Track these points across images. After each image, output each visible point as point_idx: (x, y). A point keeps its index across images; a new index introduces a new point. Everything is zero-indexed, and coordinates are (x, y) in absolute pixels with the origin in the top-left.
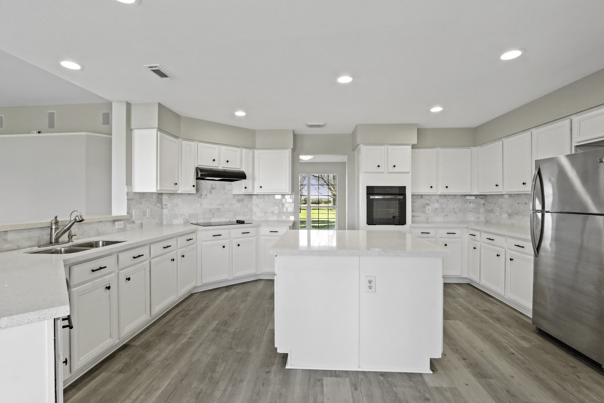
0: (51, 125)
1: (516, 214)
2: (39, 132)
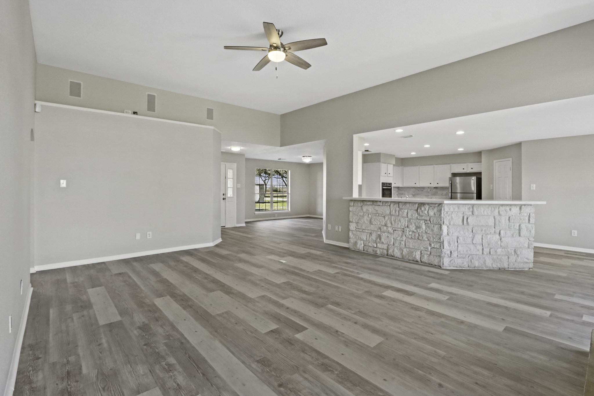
0: (151, 106)
1: (417, 195)
2: (135, 113)
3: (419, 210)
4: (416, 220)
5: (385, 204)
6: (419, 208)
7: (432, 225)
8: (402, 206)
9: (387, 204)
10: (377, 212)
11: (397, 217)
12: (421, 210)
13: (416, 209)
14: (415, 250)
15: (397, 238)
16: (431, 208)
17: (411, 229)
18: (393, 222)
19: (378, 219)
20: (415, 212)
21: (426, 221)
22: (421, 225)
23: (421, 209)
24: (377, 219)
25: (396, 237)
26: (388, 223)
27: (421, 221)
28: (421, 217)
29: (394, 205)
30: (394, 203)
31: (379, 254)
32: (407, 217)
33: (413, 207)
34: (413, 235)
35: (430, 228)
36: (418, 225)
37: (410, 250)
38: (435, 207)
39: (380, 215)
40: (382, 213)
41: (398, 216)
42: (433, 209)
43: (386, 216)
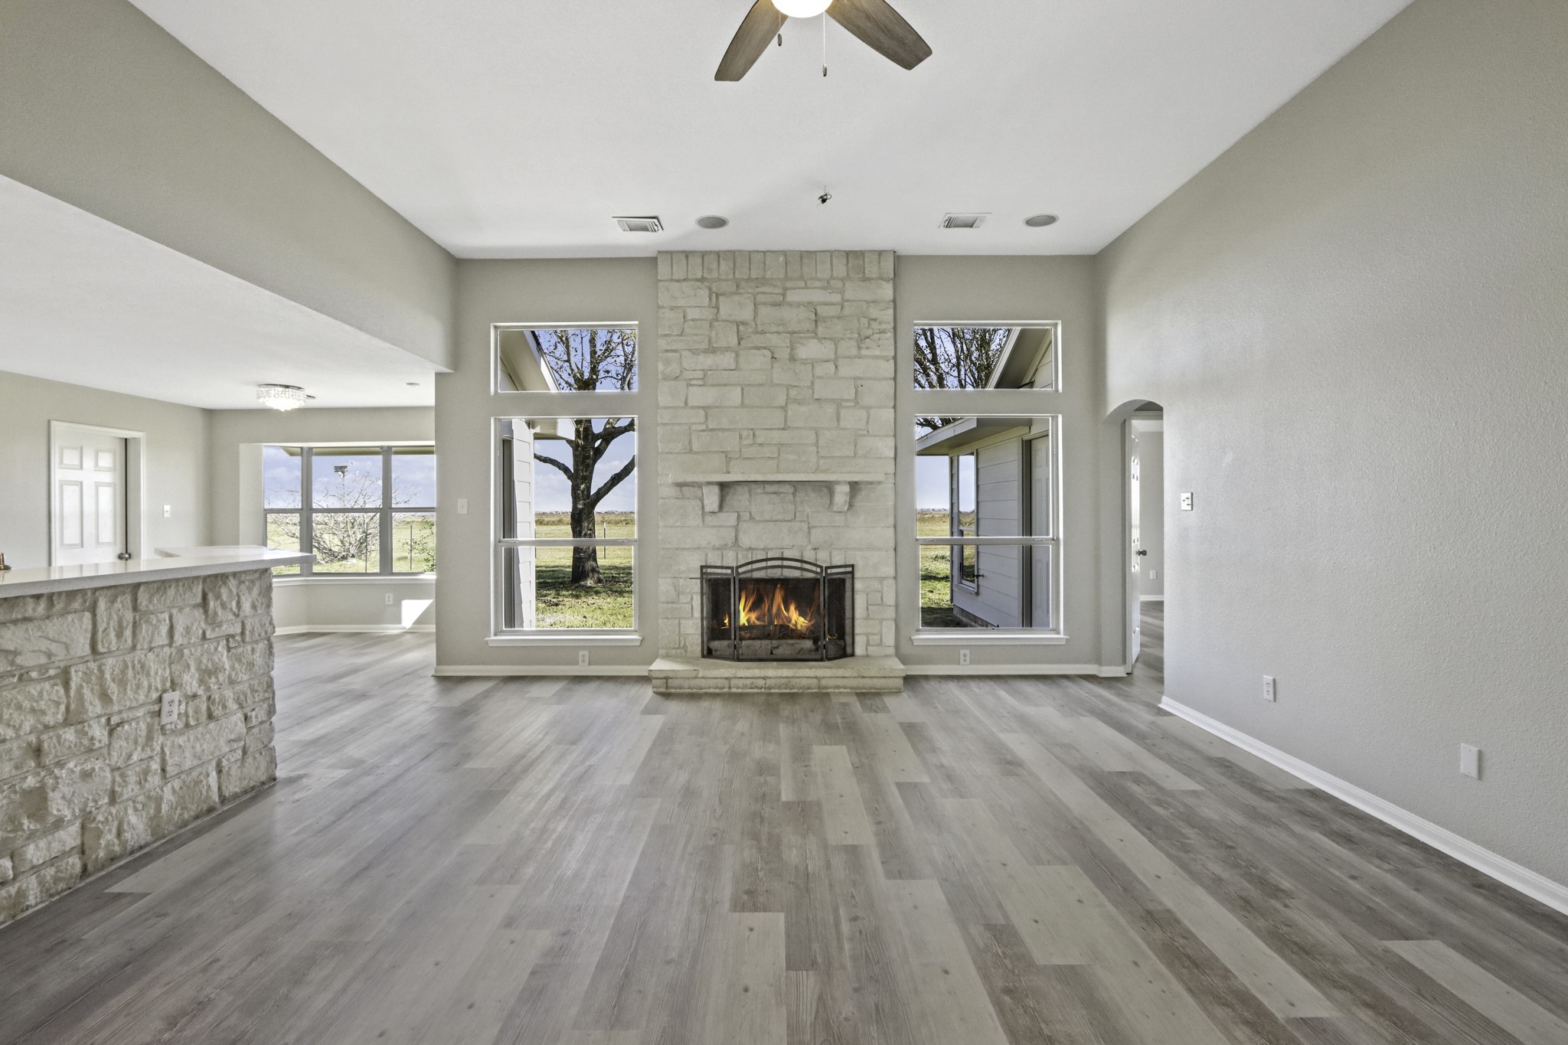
3: (212, 604)
4: (202, 645)
5: (68, 604)
6: (210, 596)
7: (249, 648)
8: (150, 600)
9: (76, 605)
10: (12, 663)
11: (128, 658)
12: (219, 602)
13: (199, 600)
14: (199, 770)
15: (129, 756)
16: (243, 587)
17: (188, 688)
18: (113, 689)
19: (26, 704)
20: (198, 613)
21: (231, 639)
22: (220, 660)
23: (218, 597)
24: (19, 707)
25: (124, 753)
26: (87, 704)
27: (218, 644)
28: (217, 629)
29: (113, 601)
30: (112, 591)
31: (36, 905)
32: (170, 645)
33: (188, 594)
34: (191, 713)
35: (244, 660)
36: (210, 666)
37: (184, 782)
38: (252, 582)
39: (34, 675)
40: (43, 660)
41: (134, 648)
42: (250, 589)
43: (73, 670)
